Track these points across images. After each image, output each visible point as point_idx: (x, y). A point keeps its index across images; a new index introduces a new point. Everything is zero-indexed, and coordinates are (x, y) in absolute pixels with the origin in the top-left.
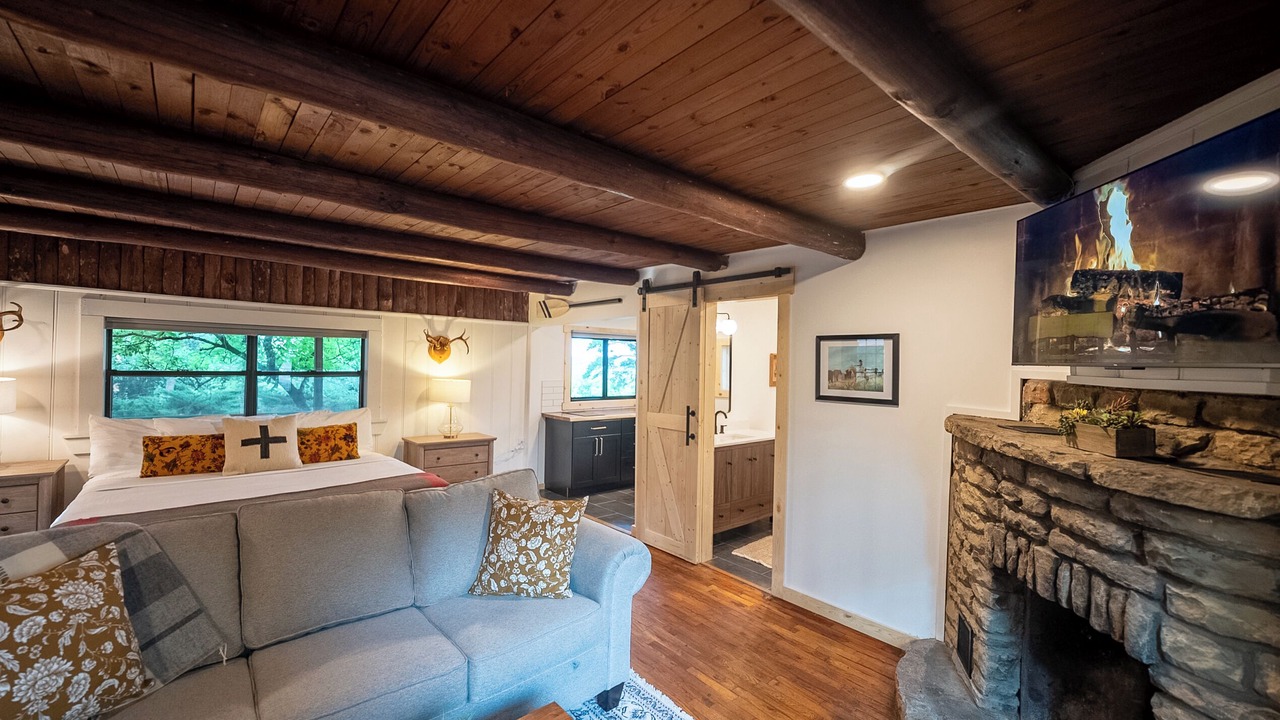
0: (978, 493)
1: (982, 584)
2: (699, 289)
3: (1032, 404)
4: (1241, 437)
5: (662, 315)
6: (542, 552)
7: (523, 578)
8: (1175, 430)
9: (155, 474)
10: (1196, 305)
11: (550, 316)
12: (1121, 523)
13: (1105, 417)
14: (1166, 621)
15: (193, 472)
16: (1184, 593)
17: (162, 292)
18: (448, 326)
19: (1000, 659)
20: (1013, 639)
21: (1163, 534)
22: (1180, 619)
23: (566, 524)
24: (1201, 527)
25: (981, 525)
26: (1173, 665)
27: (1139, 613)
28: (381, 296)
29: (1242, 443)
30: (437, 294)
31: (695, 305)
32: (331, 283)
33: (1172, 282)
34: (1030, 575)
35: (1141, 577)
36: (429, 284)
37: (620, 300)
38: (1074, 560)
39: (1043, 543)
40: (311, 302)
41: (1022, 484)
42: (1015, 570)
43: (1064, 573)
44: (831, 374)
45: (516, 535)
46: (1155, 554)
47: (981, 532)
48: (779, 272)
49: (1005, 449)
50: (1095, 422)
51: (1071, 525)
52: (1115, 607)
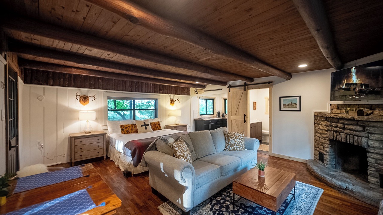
0: (325, 126)
1: (327, 144)
2: (246, 87)
3: (333, 109)
4: (379, 111)
5: (235, 93)
6: (240, 141)
7: (237, 147)
8: (367, 111)
9: (125, 133)
10: (372, 89)
11: (198, 94)
12: (360, 126)
13: (355, 109)
14: (369, 140)
15: (131, 133)
16: (372, 135)
17: (118, 90)
18: (174, 96)
19: (331, 158)
20: (334, 154)
21: (368, 126)
22: (372, 140)
23: (242, 136)
24: (375, 124)
25: (326, 133)
26: (371, 147)
27: (364, 140)
28: (160, 90)
29: (379, 112)
30: (172, 89)
31: (245, 90)
32: (150, 87)
33: (366, 85)
34: (340, 139)
35: (365, 134)
36: (170, 86)
37: (221, 89)
38: (350, 134)
39: (343, 132)
40: (146, 91)
41: (338, 123)
42: (336, 139)
43: (348, 137)
44: (284, 105)
45: (233, 139)
46: (367, 130)
47: (326, 134)
48: (269, 83)
49: (334, 116)
50: (353, 110)
51: (350, 128)
52: (359, 140)
